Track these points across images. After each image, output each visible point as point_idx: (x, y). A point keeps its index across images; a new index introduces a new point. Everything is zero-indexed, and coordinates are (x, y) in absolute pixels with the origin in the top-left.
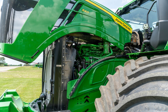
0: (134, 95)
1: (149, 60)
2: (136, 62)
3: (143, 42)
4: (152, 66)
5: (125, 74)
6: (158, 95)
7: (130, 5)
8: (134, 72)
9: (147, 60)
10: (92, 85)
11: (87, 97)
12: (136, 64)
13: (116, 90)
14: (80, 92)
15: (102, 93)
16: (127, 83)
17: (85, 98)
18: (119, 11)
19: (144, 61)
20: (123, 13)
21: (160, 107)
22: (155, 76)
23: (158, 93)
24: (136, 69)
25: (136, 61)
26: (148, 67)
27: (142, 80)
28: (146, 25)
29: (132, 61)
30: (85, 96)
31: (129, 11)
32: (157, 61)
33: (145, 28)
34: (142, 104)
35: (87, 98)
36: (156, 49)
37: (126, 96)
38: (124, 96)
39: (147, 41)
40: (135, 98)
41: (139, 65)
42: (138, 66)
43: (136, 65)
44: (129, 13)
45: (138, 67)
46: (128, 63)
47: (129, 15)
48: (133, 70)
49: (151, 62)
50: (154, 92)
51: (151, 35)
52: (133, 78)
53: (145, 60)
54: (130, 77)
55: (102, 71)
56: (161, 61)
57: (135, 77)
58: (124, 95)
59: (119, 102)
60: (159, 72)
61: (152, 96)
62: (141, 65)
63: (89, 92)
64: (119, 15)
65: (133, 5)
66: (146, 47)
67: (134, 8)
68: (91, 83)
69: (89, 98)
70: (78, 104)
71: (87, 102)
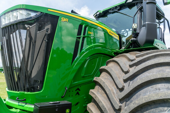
0: (143, 78)
5: (126, 64)
6: (168, 76)
7: (110, 9)
10: (83, 77)
14: (74, 83)
15: (102, 82)
16: (130, 71)
17: (76, 90)
18: (98, 13)
20: (102, 16)
22: (160, 62)
23: (168, 75)
27: (147, 66)
28: (135, 25)
30: (76, 88)
31: (107, 15)
35: (78, 91)
37: (131, 82)
39: (134, 39)
41: (136, 56)
44: (107, 17)
45: (135, 58)
47: (106, 19)
48: (132, 61)
50: (164, 74)
55: (93, 64)
57: (137, 66)
58: (129, 81)
59: (125, 88)
61: (162, 77)
63: (80, 85)
64: (97, 17)
65: (113, 10)
67: (113, 13)
68: (83, 75)
69: (79, 90)
70: (69, 96)
71: (77, 95)
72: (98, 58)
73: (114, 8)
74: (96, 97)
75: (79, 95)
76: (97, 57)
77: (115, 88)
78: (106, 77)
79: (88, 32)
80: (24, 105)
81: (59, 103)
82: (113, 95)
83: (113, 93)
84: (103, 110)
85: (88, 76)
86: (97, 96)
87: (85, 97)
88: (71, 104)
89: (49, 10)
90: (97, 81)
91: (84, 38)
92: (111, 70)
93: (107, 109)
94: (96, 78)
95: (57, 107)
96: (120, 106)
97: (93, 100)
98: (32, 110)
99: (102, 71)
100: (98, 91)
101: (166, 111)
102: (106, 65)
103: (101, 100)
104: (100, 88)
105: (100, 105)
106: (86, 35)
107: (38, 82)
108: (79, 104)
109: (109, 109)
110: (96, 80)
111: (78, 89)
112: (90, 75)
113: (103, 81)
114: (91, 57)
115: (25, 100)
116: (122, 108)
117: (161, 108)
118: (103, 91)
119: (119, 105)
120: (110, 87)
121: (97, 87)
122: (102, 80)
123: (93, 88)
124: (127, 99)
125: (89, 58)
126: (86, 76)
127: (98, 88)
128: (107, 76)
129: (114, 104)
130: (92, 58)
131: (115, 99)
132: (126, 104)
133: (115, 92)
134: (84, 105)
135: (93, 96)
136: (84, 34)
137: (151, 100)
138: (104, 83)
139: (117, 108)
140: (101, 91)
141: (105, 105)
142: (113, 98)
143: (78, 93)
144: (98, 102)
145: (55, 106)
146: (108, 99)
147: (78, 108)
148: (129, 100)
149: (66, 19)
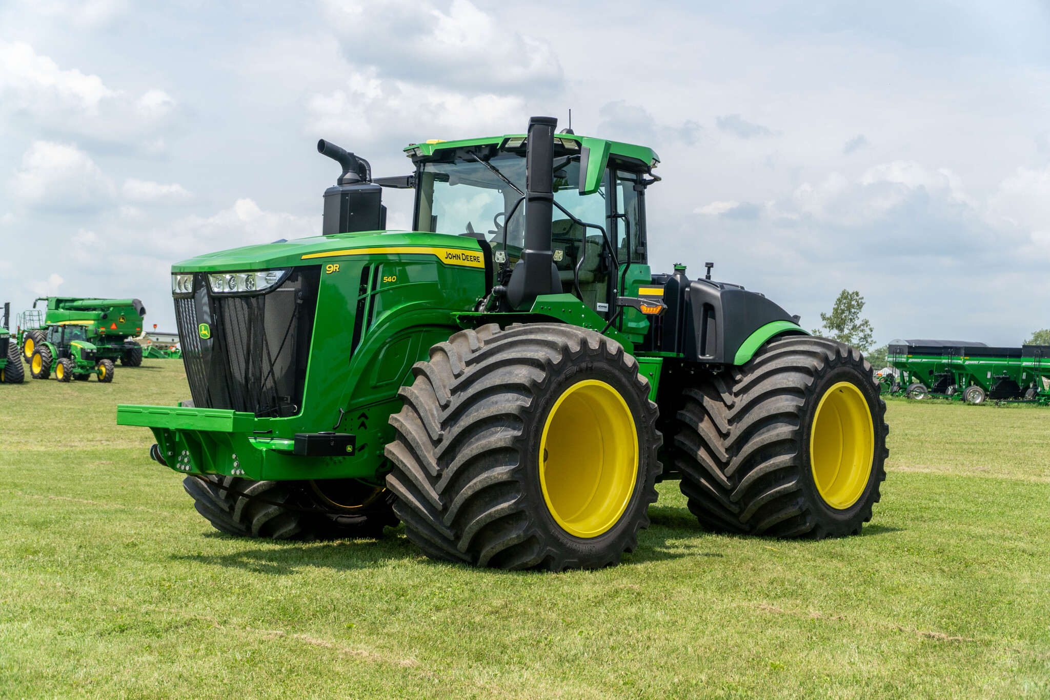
0: (477, 387)
1: (503, 333)
2: (479, 335)
3: (493, 290)
4: (506, 344)
5: (460, 358)
6: (509, 382)
8: (477, 354)
9: (500, 332)
10: (375, 387)
11: (363, 415)
12: (478, 339)
13: (445, 387)
14: (356, 401)
15: (414, 396)
16: (463, 373)
17: (359, 418)
19: (493, 334)
21: (511, 398)
24: (479, 349)
25: (477, 333)
26: (499, 346)
28: (501, 254)
29: (470, 333)
30: (359, 413)
31: (453, 161)
32: (514, 336)
33: (498, 259)
34: (488, 399)
35: (363, 419)
36: (517, 309)
38: (460, 394)
39: (501, 287)
40: (479, 390)
41: (485, 341)
42: (483, 343)
43: (479, 342)
45: (482, 345)
46: (459, 336)
48: (473, 351)
49: (506, 337)
51: (510, 276)
52: (475, 364)
53: (496, 333)
54: (468, 364)
55: (397, 355)
56: (520, 335)
57: (478, 363)
58: (459, 391)
59: (451, 404)
60: (515, 352)
61: (501, 383)
62: (487, 342)
63: (369, 405)
64: (416, 162)
65: (468, 153)
66: (498, 301)
68: (373, 382)
69: (367, 418)
70: (345, 429)
71: (362, 428)
72: (410, 337)
73: (473, 150)
74: (402, 425)
75: (366, 428)
76: (409, 335)
77: (436, 406)
78: (424, 387)
79: (382, 280)
80: (268, 441)
81: (334, 434)
82: (431, 418)
83: (432, 415)
84: (414, 446)
85: (387, 385)
86: (405, 423)
87: (379, 434)
88: (355, 437)
89: (304, 257)
90: (405, 395)
91: (373, 297)
92: (432, 371)
93: (420, 443)
94: (404, 390)
95: (332, 440)
96: (441, 435)
97: (397, 435)
98: (292, 448)
99: (419, 372)
100: (407, 416)
101: (498, 432)
102: (429, 357)
103: (411, 430)
104: (410, 408)
105: (409, 438)
106: (378, 288)
107: (287, 400)
108: (366, 449)
109: (424, 444)
110: (403, 393)
111: (364, 415)
112: (391, 383)
113: (415, 394)
114: (396, 336)
115: (270, 432)
116: (444, 438)
117: (493, 429)
118: (415, 415)
119: (439, 433)
120: (428, 406)
121: (405, 408)
122: (413, 392)
123: (398, 411)
124: (453, 423)
125: (389, 340)
126: (382, 386)
127: (407, 408)
128: (424, 384)
129: (431, 433)
130: (394, 341)
131: (433, 424)
132: (450, 430)
133: (435, 413)
134: (378, 452)
135: (396, 425)
136: (374, 288)
137: (480, 418)
138: (417, 397)
139: (435, 438)
140: (411, 414)
141: (417, 437)
142: (430, 423)
143: (363, 425)
144: (405, 435)
145: (329, 437)
146: (424, 428)
147: (366, 456)
148: (455, 424)
149: (335, 265)
